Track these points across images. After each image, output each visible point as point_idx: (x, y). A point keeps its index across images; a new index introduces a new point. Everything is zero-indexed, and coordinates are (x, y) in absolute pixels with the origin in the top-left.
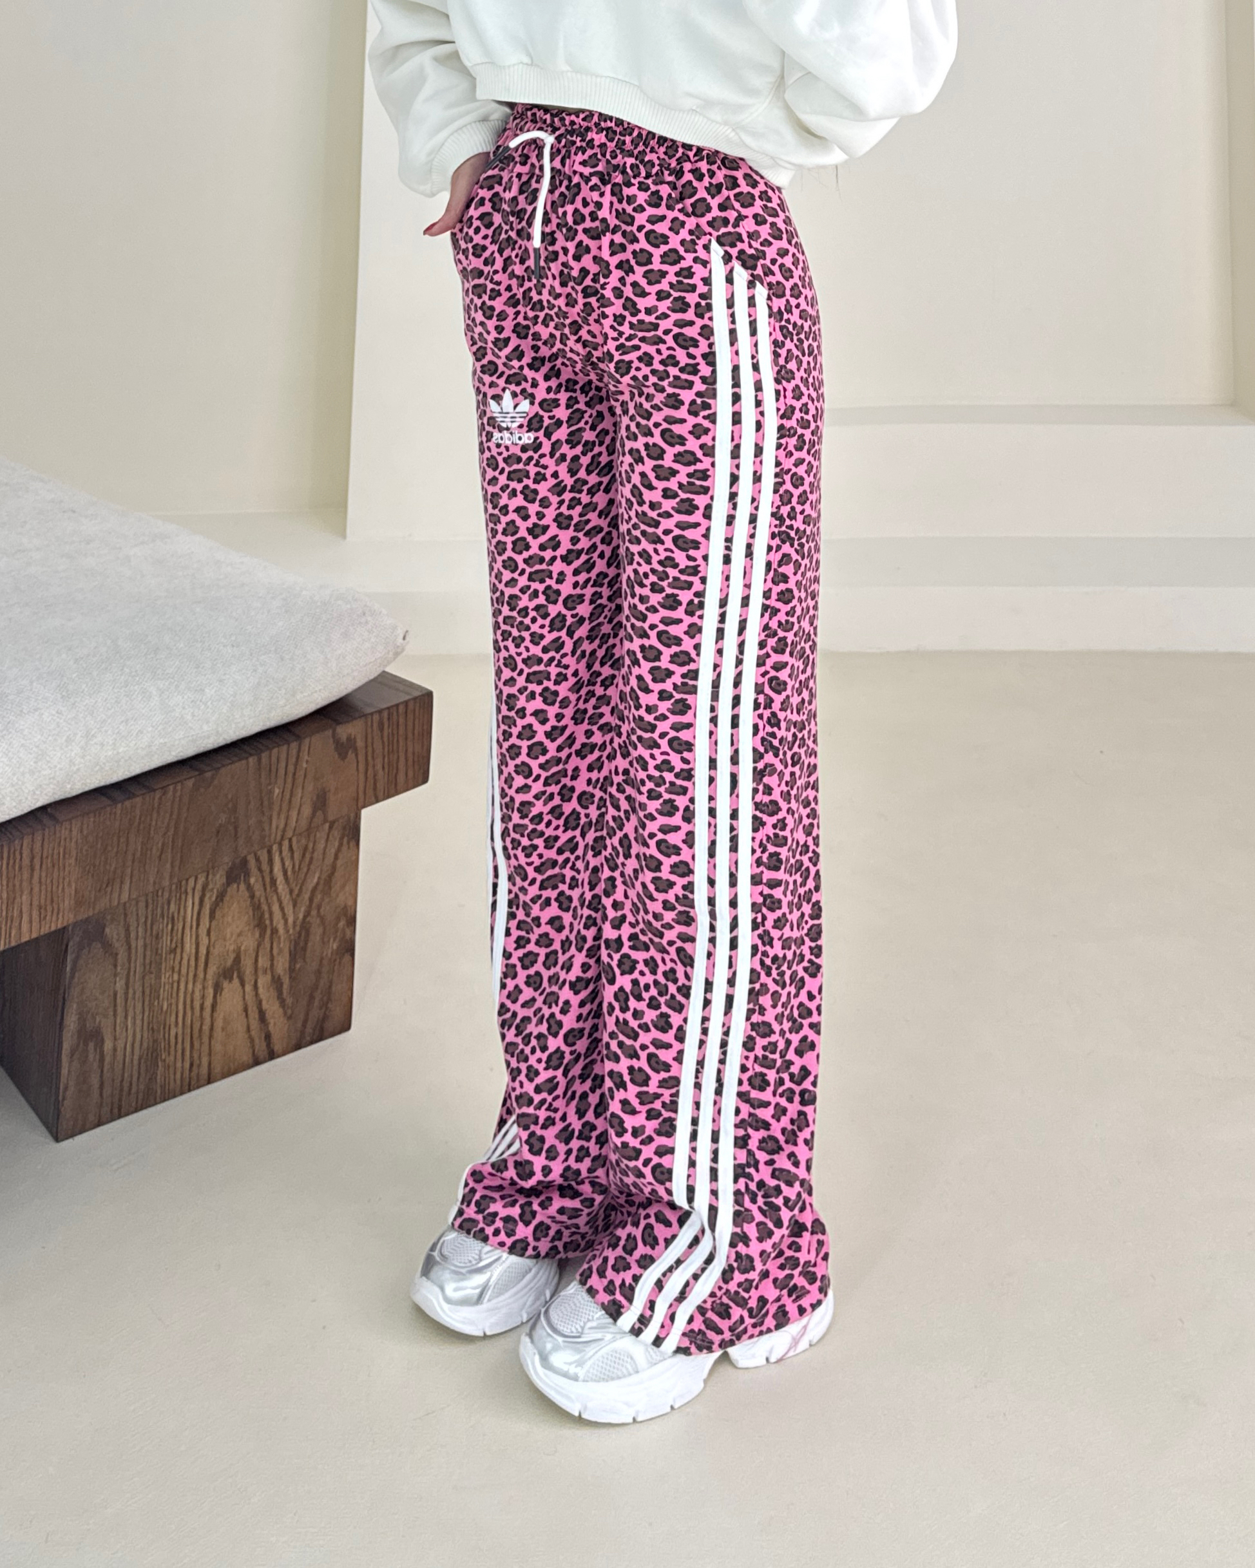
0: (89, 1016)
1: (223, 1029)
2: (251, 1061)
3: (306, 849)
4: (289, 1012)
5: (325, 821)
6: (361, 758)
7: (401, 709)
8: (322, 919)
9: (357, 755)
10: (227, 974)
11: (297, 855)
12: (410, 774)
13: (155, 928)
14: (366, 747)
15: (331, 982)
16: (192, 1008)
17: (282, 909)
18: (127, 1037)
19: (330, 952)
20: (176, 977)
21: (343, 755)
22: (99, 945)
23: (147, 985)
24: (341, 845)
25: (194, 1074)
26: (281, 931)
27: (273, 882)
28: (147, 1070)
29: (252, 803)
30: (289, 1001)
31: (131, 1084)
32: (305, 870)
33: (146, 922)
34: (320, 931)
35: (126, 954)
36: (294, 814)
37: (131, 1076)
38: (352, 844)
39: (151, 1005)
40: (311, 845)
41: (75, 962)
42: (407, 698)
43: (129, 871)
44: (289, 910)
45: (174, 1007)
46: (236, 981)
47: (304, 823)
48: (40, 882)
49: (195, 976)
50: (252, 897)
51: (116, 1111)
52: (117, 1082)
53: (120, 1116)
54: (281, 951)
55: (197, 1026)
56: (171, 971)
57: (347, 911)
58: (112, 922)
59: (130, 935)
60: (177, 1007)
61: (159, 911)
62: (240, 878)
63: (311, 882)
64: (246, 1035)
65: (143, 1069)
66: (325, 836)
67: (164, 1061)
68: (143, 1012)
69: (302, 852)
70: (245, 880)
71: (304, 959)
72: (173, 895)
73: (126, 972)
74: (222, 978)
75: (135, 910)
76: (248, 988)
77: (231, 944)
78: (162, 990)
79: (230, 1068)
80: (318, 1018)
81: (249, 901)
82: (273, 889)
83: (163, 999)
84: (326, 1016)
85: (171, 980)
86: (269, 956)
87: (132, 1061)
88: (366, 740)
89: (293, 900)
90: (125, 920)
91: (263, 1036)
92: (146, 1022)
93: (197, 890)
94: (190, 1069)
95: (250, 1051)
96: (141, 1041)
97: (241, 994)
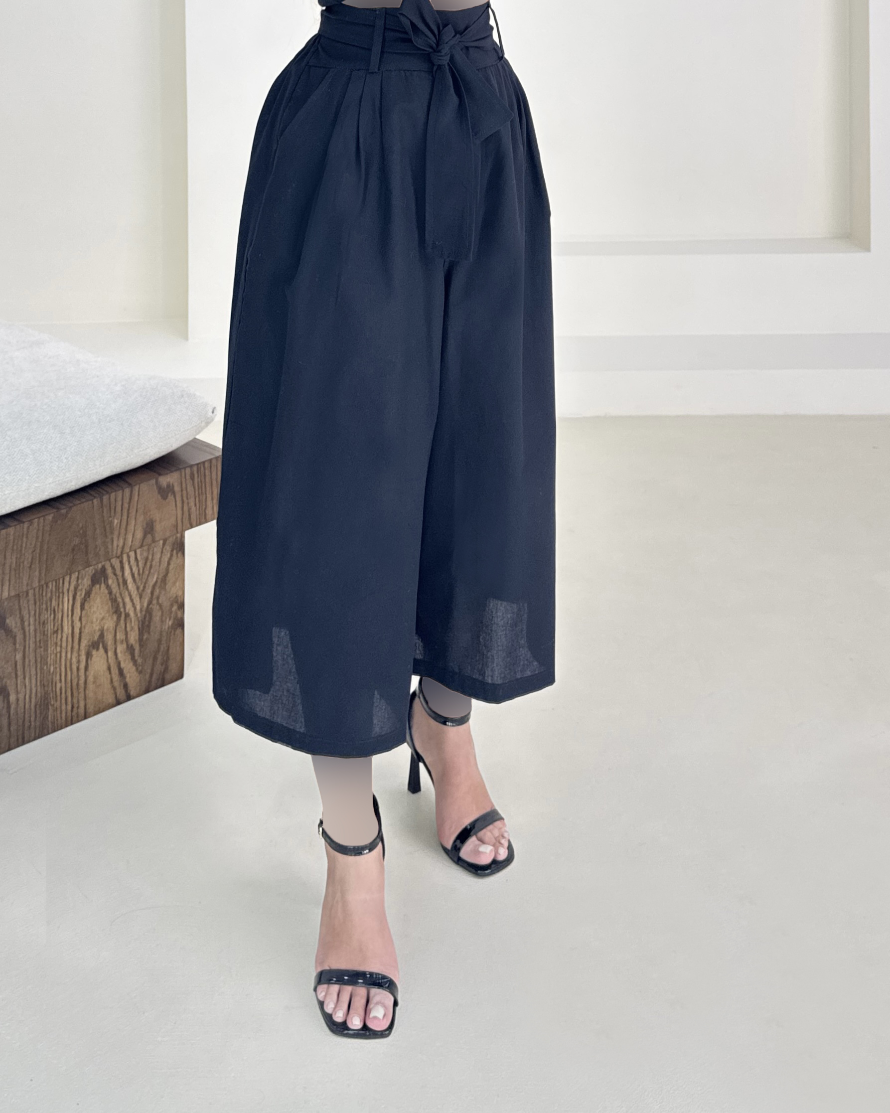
1: (94, 683)
2: (114, 702)
3: (147, 559)
4: (140, 668)
6: (179, 498)
7: (207, 464)
8: (161, 606)
9: (175, 496)
10: (95, 645)
11: (141, 564)
13: (42, 617)
14: (182, 490)
15: (168, 648)
16: (71, 670)
17: (132, 600)
18: (26, 692)
19: (167, 627)
20: (58, 649)
21: (165, 498)
22: (3, 631)
23: (38, 656)
24: (172, 555)
25: (74, 713)
26: (132, 614)
27: (125, 582)
28: (41, 713)
29: (98, 530)
30: (140, 661)
31: (30, 722)
32: (147, 572)
33: (35, 614)
34: (160, 613)
35: (22, 636)
36: (130, 537)
37: (30, 717)
38: (180, 554)
39: (42, 669)
40: (150, 557)
42: (212, 456)
44: (137, 601)
45: (58, 669)
46: (101, 650)
47: (137, 544)
49: (72, 648)
50: (110, 593)
51: (20, 740)
52: (21, 721)
53: (23, 743)
54: (132, 628)
55: (75, 682)
56: (55, 646)
57: (178, 600)
58: (11, 616)
59: (24, 622)
60: (60, 669)
61: (44, 606)
62: (101, 581)
63: (151, 582)
64: (110, 686)
65: (38, 712)
66: (161, 550)
67: (53, 705)
68: (36, 674)
69: (144, 562)
70: (104, 582)
71: (149, 633)
72: (54, 594)
73: (22, 648)
74: (91, 648)
75: (26, 606)
76: (110, 654)
77: (96, 626)
78: (49, 659)
79: (100, 708)
80: (161, 671)
81: (108, 596)
82: (125, 587)
83: (50, 665)
84: (166, 669)
85: (55, 652)
86: (124, 632)
87: (30, 706)
88: (182, 487)
89: (139, 593)
90: (20, 613)
91: (122, 686)
92: (39, 681)
93: (70, 591)
94: (72, 710)
95: (114, 696)
96: (36, 693)
97: (105, 659)
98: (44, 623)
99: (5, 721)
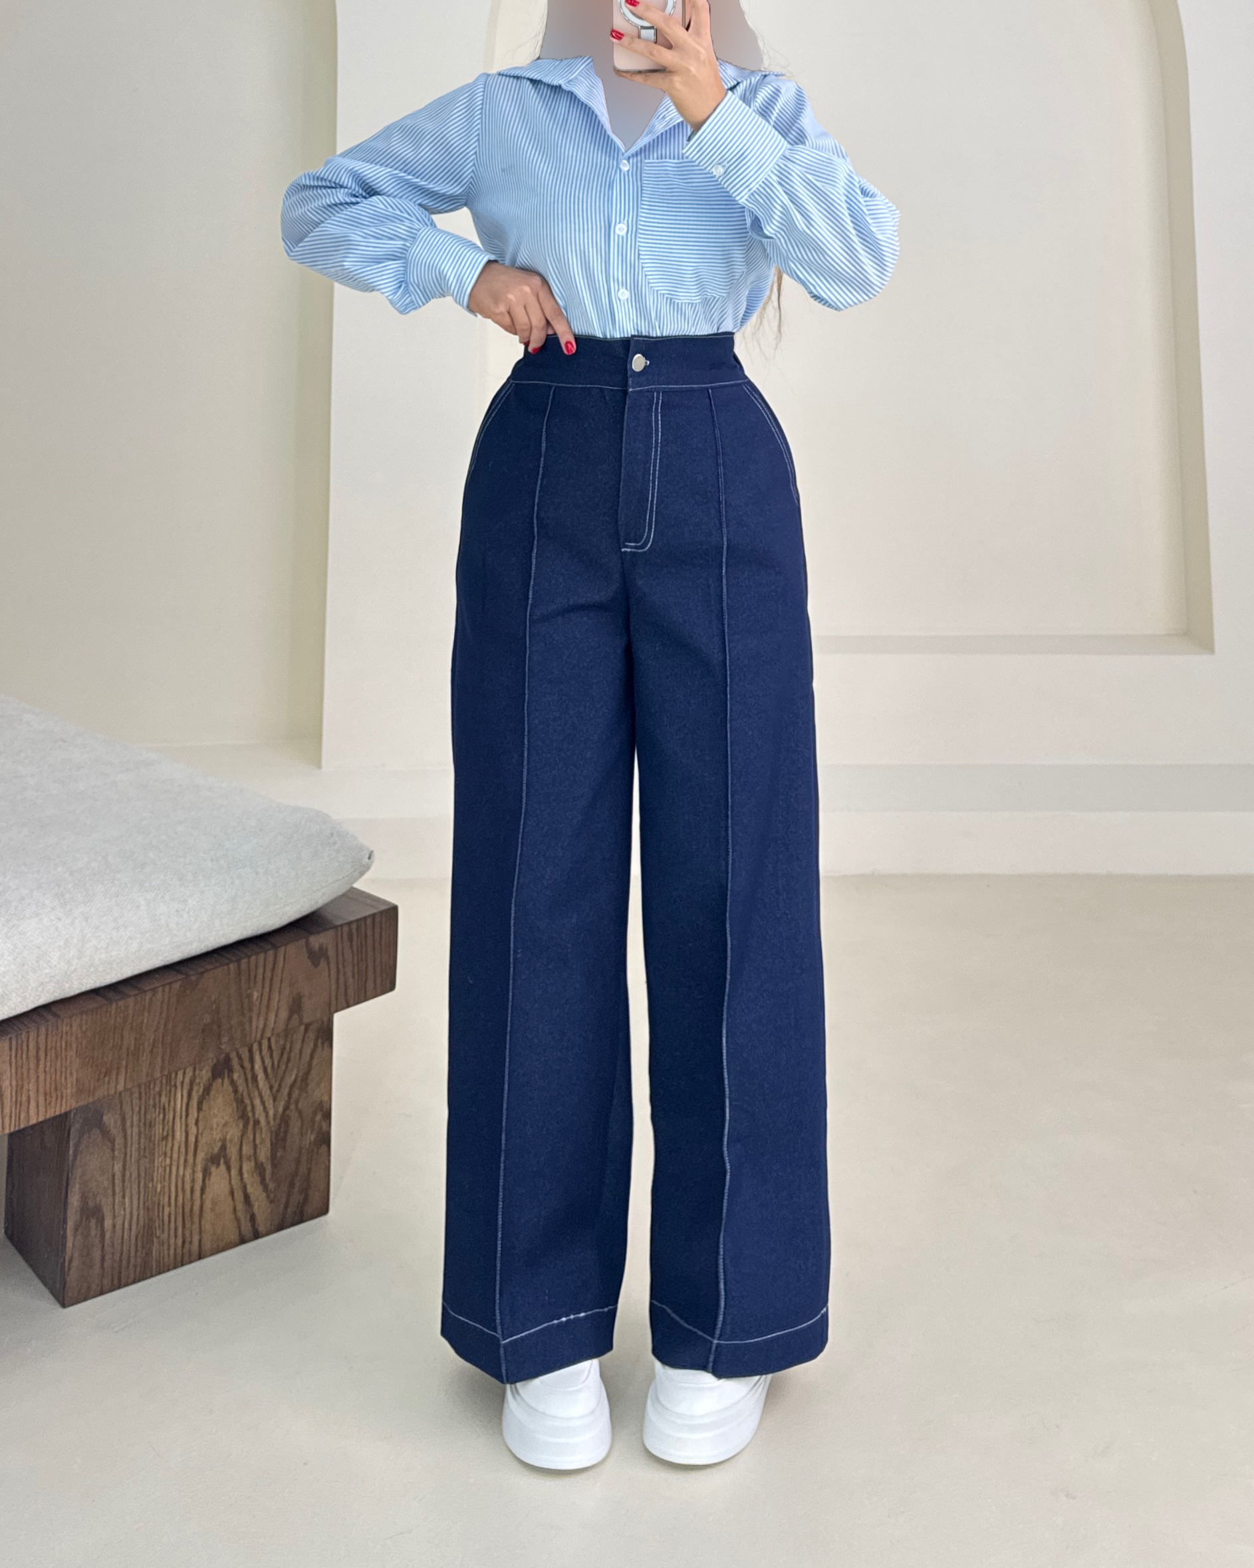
0: (90, 1195)
1: (212, 1210)
2: (238, 1240)
3: (284, 1049)
4: (272, 1196)
5: (301, 1023)
6: (333, 966)
7: (369, 921)
8: (300, 1112)
10: (214, 1160)
11: (276, 1055)
12: (378, 982)
13: (148, 1117)
14: (337, 957)
15: (309, 1170)
16: (183, 1190)
18: (125, 1215)
19: (308, 1141)
20: (168, 1160)
21: (316, 964)
22: (98, 1131)
23: (142, 1169)
24: (316, 1046)
25: (186, 1250)
26: (263, 1122)
27: (255, 1078)
28: (143, 1247)
29: (234, 1005)
30: (272, 1186)
31: (129, 1257)
32: (283, 1067)
33: (140, 1111)
34: (299, 1123)
35: (123, 1140)
36: (272, 1017)
37: (129, 1251)
38: (326, 1044)
39: (146, 1186)
40: (288, 1047)
41: (77, 1146)
42: (375, 911)
43: (124, 1063)
44: (270, 1104)
45: (167, 1189)
46: (223, 1167)
47: (281, 1026)
48: (45, 1072)
49: (186, 1161)
51: (116, 1282)
52: (117, 1257)
53: (119, 1287)
54: (263, 1141)
55: (188, 1206)
56: (163, 1157)
57: (323, 1106)
58: (108, 1112)
59: (125, 1123)
60: (170, 1188)
61: (151, 1102)
62: (224, 1074)
63: (289, 1080)
64: (233, 1216)
65: (140, 1244)
66: (301, 1037)
67: (158, 1238)
68: (139, 1192)
69: (280, 1052)
70: (228, 1076)
71: (284, 1148)
72: (164, 1086)
73: (123, 1156)
74: (209, 1164)
75: (129, 1100)
76: (234, 1172)
77: (217, 1134)
78: (155, 1174)
79: (218, 1246)
80: (299, 1203)
81: (233, 1095)
82: (255, 1085)
83: (157, 1182)
84: (306, 1200)
85: (163, 1165)
86: (252, 1144)
87: (130, 1237)
88: (337, 950)
89: (273, 1094)
90: (121, 1108)
91: (248, 1217)
92: (141, 1202)
93: (185, 1085)
94: (183, 1246)
95: (238, 1231)
96: (138, 1219)
97: (228, 1179)
98: (151, 1122)
99: (97, 1254)
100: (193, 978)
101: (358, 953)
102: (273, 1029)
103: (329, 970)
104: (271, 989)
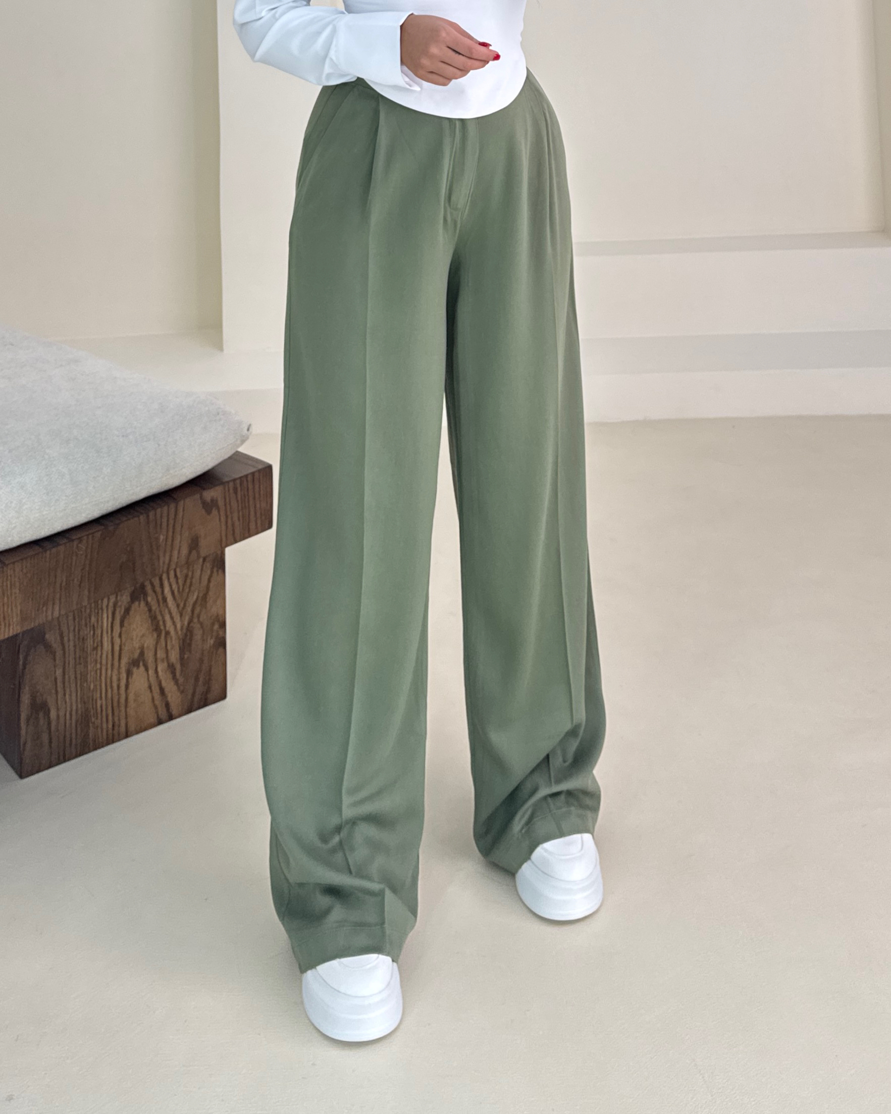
0: (38, 694)
1: (135, 700)
2: (156, 721)
3: (187, 576)
4: (182, 688)
5: (199, 557)
6: (222, 513)
7: (250, 478)
8: (201, 624)
9: (219, 511)
10: (135, 663)
11: (180, 581)
12: (259, 522)
13: (81, 633)
14: (225, 505)
15: (210, 667)
16: (112, 687)
17: (172, 618)
18: (66, 708)
19: (208, 646)
20: (98, 666)
21: (209, 512)
22: (42, 647)
23: (78, 672)
24: (212, 572)
25: (115, 732)
26: (172, 633)
27: (165, 600)
28: (82, 730)
29: (145, 547)
30: (181, 680)
31: (71, 740)
32: (187, 590)
33: (74, 630)
34: (201, 632)
35: (61, 652)
37: (71, 734)
38: (220, 571)
39: (82, 685)
40: (190, 574)
41: (26, 658)
42: (254, 470)
43: (58, 596)
44: (177, 619)
45: (98, 687)
46: (142, 668)
47: (183, 559)
49: (112, 665)
50: (150, 610)
51: (61, 758)
52: (61, 738)
53: (65, 761)
54: (173, 647)
55: (116, 700)
56: (94, 663)
57: (219, 619)
58: (50, 631)
59: (63, 639)
60: (101, 686)
61: (83, 623)
62: (140, 598)
63: (192, 599)
64: (152, 704)
65: (79, 729)
66: (200, 567)
67: (94, 723)
68: (77, 691)
69: (184, 579)
70: (144, 600)
71: (190, 651)
72: (93, 610)
73: (62, 664)
74: (132, 666)
75: (66, 621)
76: (151, 672)
77: (136, 643)
78: (89, 676)
80: (203, 691)
81: (147, 614)
82: (165, 605)
83: (90, 682)
84: (209, 690)
85: (95, 669)
86: (164, 650)
87: (71, 724)
88: (225, 501)
89: (179, 612)
90: (59, 629)
91: (164, 705)
92: (79, 697)
93: (109, 607)
94: (113, 729)
95: (156, 715)
96: (77, 710)
97: (146, 675)
99: (45, 737)
100: (111, 528)
101: (242, 503)
102: (177, 562)
103: (220, 515)
104: (173, 532)
